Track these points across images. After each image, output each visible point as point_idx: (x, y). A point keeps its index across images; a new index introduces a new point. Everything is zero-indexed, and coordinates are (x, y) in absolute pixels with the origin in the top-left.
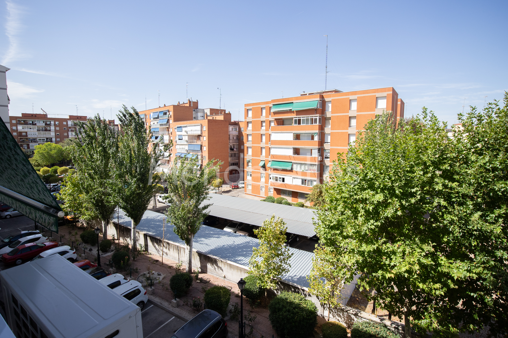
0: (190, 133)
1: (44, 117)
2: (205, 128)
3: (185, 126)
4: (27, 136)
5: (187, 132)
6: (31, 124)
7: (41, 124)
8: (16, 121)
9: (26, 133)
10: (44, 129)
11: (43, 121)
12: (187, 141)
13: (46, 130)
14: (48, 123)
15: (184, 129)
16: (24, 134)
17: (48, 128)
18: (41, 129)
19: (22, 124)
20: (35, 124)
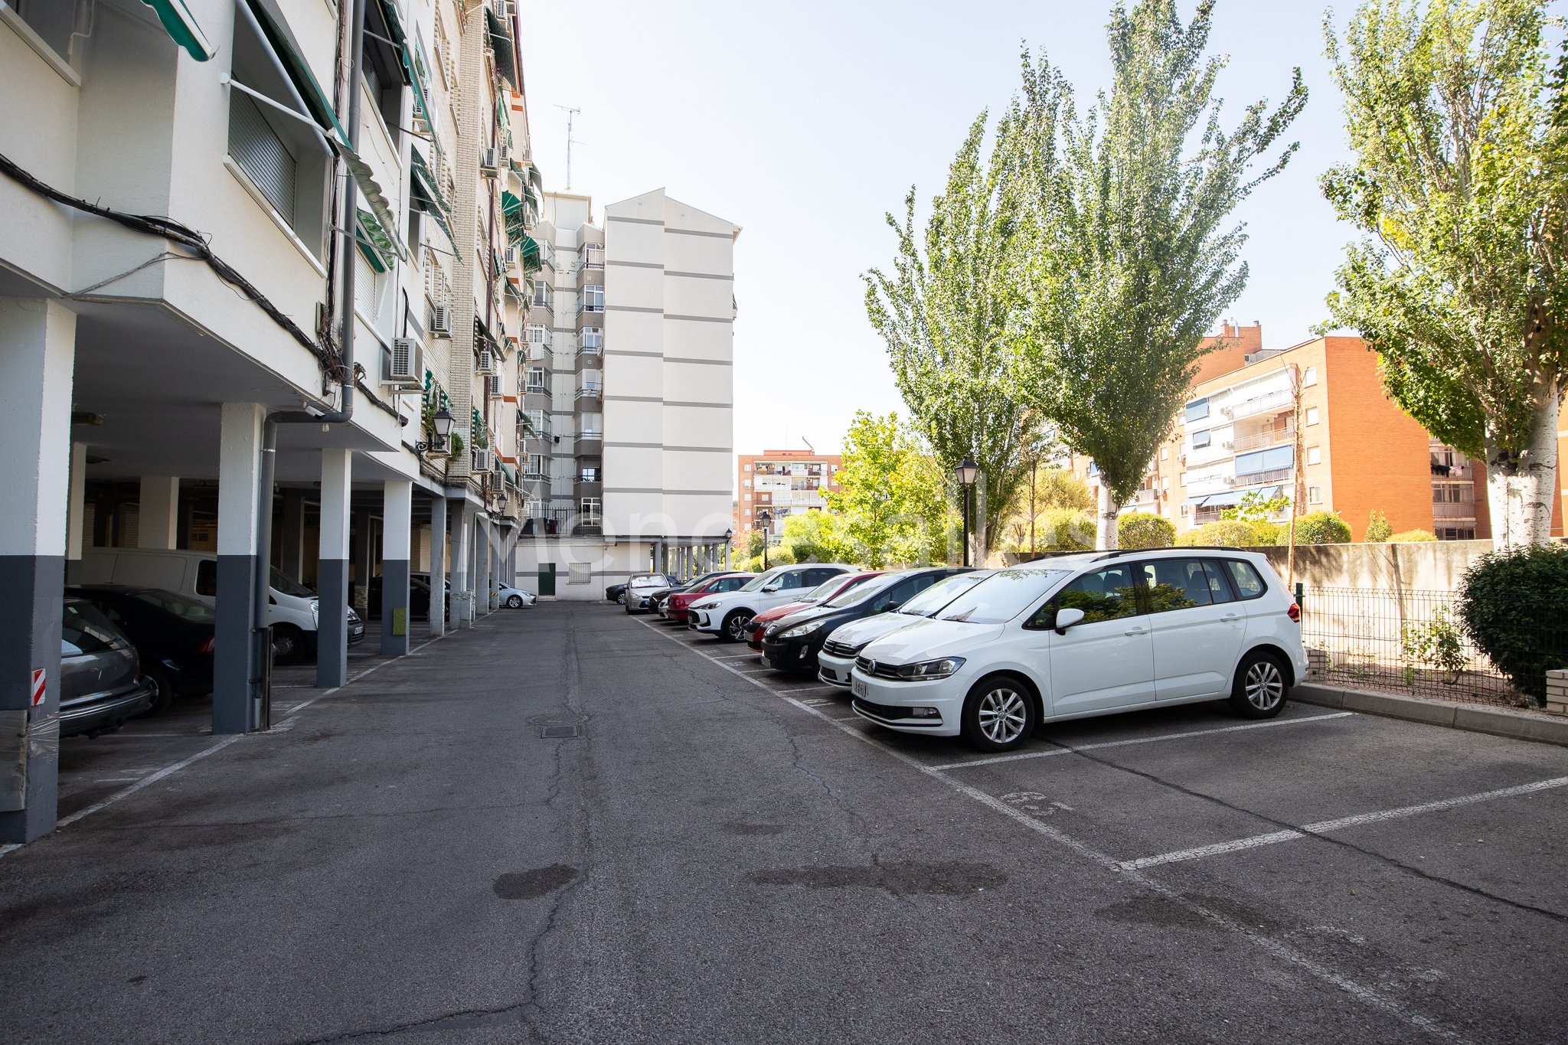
0: (1241, 413)
1: (807, 457)
2: (1316, 375)
3: (1222, 393)
4: (770, 502)
5: (1228, 413)
6: (779, 473)
7: (800, 472)
8: (752, 464)
9: (770, 494)
10: (805, 484)
11: (806, 465)
12: (1231, 447)
13: (810, 487)
14: (815, 469)
15: (1215, 406)
16: (765, 498)
17: (815, 483)
18: (800, 484)
19: (762, 473)
20: (789, 473)
